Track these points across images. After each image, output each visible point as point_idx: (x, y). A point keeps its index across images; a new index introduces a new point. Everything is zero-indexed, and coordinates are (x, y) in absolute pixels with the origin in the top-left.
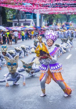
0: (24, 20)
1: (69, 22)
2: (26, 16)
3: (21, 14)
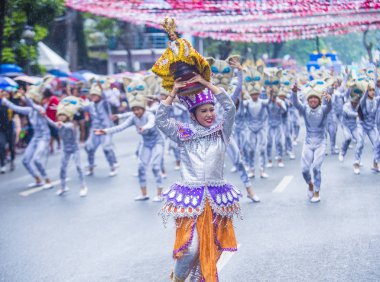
0: (147, 52)
1: (282, 57)
2: (151, 38)
3: (135, 34)
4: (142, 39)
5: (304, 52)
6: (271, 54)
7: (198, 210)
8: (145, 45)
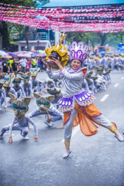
0: (36, 41)
1: (105, 45)
2: (39, 35)
3: (31, 33)
4: (35, 35)
5: (116, 43)
6: (100, 43)
7: (72, 107)
8: (36, 38)
